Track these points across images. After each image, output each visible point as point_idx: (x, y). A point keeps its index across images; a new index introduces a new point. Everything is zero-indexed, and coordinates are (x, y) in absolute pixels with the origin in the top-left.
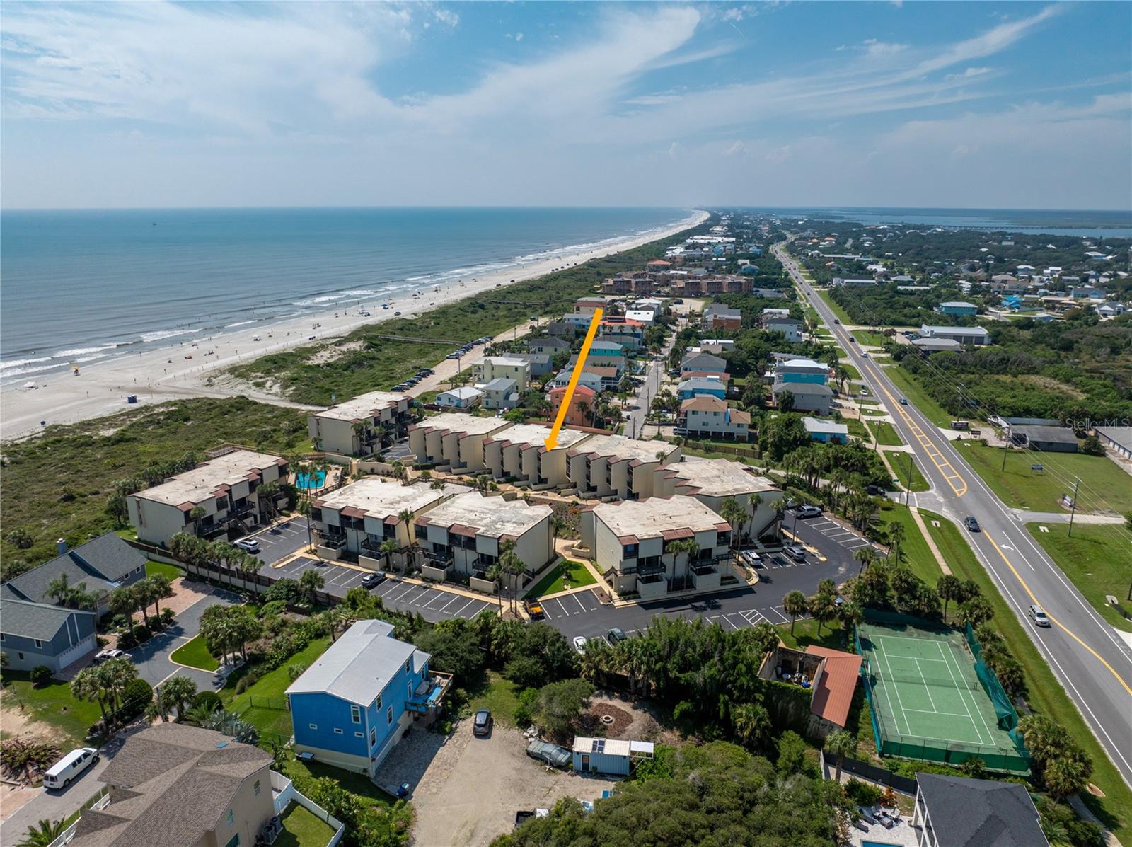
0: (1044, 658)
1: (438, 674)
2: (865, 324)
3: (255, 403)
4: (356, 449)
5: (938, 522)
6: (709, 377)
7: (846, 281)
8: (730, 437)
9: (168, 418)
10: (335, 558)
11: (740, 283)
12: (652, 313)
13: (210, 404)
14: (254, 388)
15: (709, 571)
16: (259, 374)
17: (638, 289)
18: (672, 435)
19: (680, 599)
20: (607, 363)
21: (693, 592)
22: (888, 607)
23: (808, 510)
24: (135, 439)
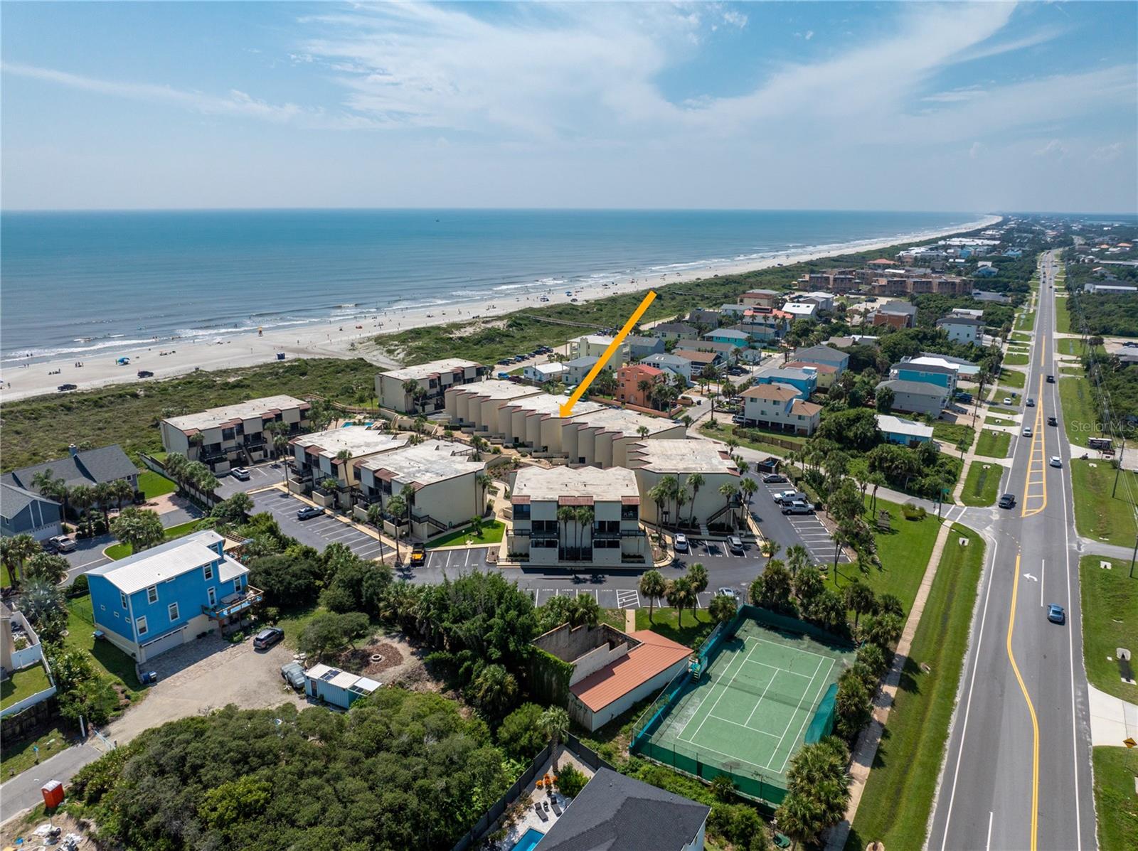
0: (958, 699)
1: (252, 589)
2: (1080, 333)
3: (371, 365)
4: (410, 407)
5: (967, 541)
6: (805, 368)
7: (1097, 287)
8: (790, 430)
9: (287, 372)
10: (299, 492)
11: (953, 284)
12: (812, 306)
13: (330, 363)
14: (385, 354)
15: (615, 545)
16: (396, 343)
17: (836, 286)
18: (731, 423)
19: (569, 568)
20: (710, 349)
21: (587, 564)
22: (790, 611)
23: (797, 505)
24: (249, 386)
